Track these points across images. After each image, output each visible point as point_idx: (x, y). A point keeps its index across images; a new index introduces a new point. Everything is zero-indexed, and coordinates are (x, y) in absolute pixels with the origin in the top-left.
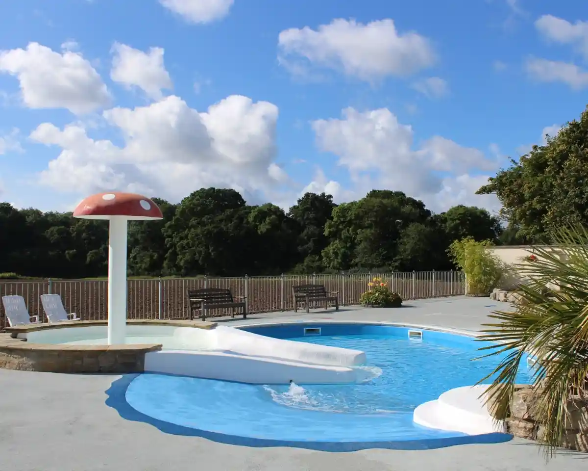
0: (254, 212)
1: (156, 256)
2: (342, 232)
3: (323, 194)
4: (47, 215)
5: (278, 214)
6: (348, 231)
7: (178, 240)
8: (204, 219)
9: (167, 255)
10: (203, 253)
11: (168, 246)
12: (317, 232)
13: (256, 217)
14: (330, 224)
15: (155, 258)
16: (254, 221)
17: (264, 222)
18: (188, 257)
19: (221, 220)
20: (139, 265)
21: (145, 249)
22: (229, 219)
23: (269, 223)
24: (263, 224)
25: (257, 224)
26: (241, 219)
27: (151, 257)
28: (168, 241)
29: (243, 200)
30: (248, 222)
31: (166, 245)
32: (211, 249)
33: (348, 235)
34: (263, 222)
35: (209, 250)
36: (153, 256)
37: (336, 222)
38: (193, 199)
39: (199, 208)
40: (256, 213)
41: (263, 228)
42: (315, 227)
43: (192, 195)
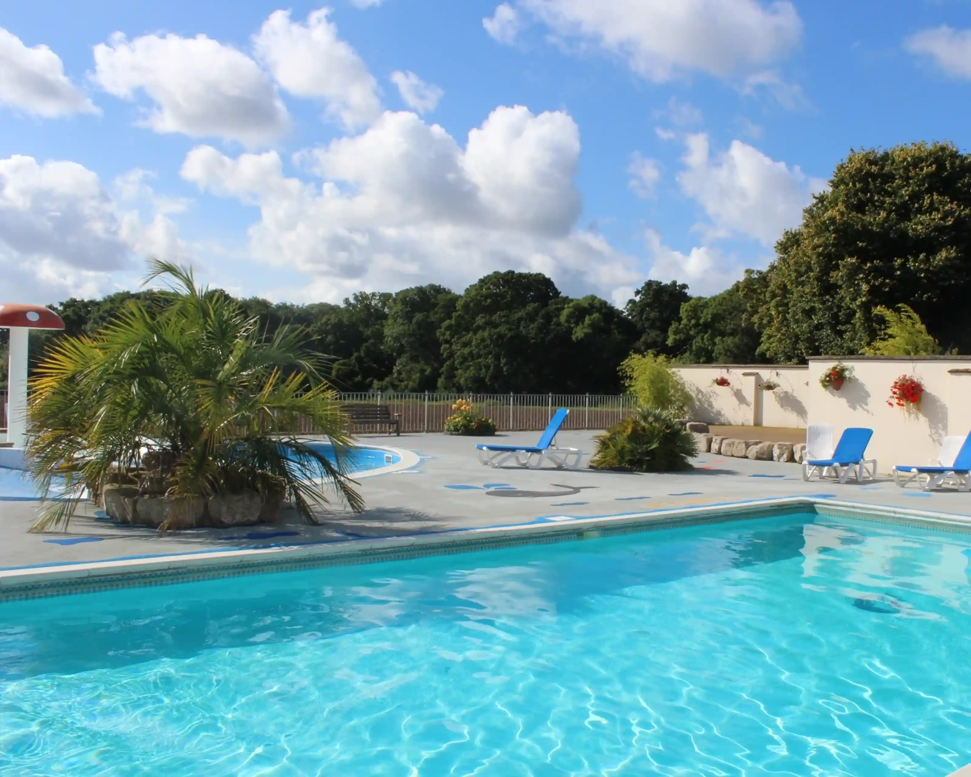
0: (568, 307)
1: (428, 371)
2: (694, 341)
3: (674, 283)
4: (279, 307)
5: (603, 311)
6: (702, 339)
7: (459, 348)
8: (495, 317)
9: (444, 369)
10: (492, 368)
11: (444, 356)
12: (659, 339)
13: (569, 316)
14: (677, 328)
15: (427, 373)
16: (567, 321)
17: (583, 324)
18: (471, 372)
19: (520, 320)
20: (406, 383)
21: (414, 359)
22: (531, 318)
23: (589, 325)
24: (581, 326)
25: (572, 325)
26: (548, 318)
27: (422, 371)
28: (445, 349)
29: (556, 289)
30: (559, 324)
31: (442, 355)
32: (503, 361)
33: (702, 345)
34: (580, 323)
35: (500, 363)
36: (425, 371)
37: (686, 325)
38: (481, 287)
39: (489, 301)
40: (571, 309)
41: (579, 333)
42: (659, 332)
43: (481, 281)
